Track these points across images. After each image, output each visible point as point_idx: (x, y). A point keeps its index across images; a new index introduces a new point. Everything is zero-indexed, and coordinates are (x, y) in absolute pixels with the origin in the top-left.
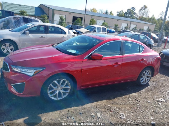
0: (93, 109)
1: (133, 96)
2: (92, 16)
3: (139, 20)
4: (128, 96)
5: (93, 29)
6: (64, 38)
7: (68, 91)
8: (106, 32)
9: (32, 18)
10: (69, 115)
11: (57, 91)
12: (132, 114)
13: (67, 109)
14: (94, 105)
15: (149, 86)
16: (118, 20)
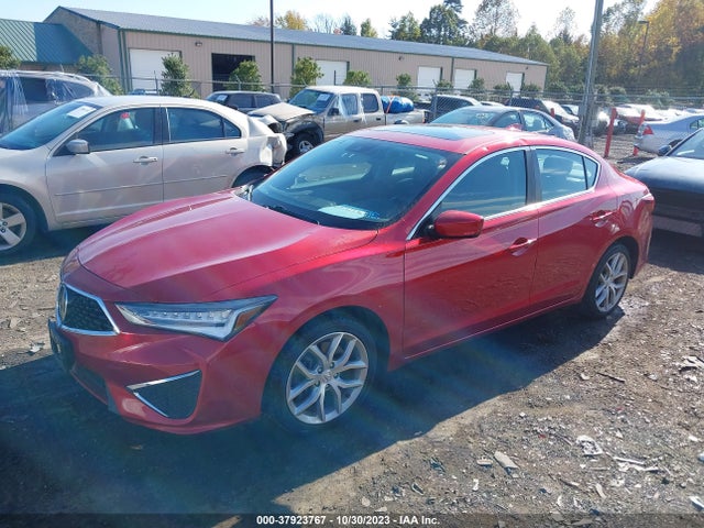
0: (471, 440)
1: (588, 363)
2: (293, 45)
3: (484, 49)
4: (570, 366)
5: (325, 104)
6: (235, 154)
7: (359, 382)
8: (380, 113)
9: (58, 78)
10: (393, 479)
11: (319, 385)
12: (619, 434)
13: (375, 455)
14: (467, 422)
15: (624, 314)
16: (401, 55)
